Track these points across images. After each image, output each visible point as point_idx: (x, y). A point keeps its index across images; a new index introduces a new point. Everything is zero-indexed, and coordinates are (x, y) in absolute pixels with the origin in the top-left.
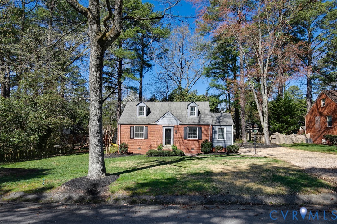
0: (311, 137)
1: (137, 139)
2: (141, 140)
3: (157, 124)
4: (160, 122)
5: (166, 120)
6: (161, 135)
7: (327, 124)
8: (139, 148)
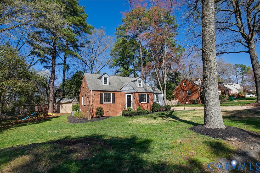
0: (178, 101)
1: (107, 104)
2: (110, 104)
3: (121, 92)
4: (123, 90)
5: (127, 89)
6: (124, 100)
7: (188, 94)
8: (108, 111)
